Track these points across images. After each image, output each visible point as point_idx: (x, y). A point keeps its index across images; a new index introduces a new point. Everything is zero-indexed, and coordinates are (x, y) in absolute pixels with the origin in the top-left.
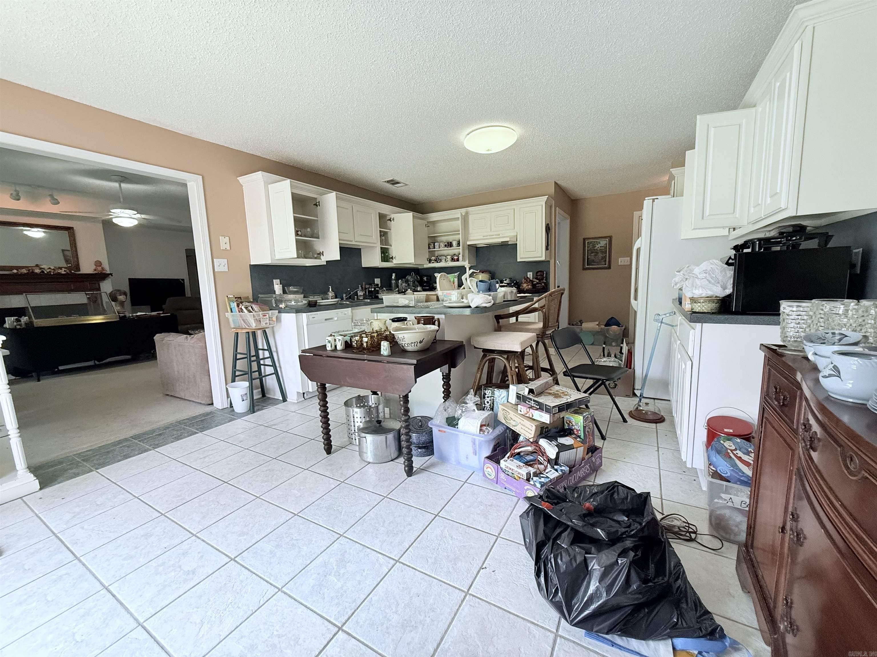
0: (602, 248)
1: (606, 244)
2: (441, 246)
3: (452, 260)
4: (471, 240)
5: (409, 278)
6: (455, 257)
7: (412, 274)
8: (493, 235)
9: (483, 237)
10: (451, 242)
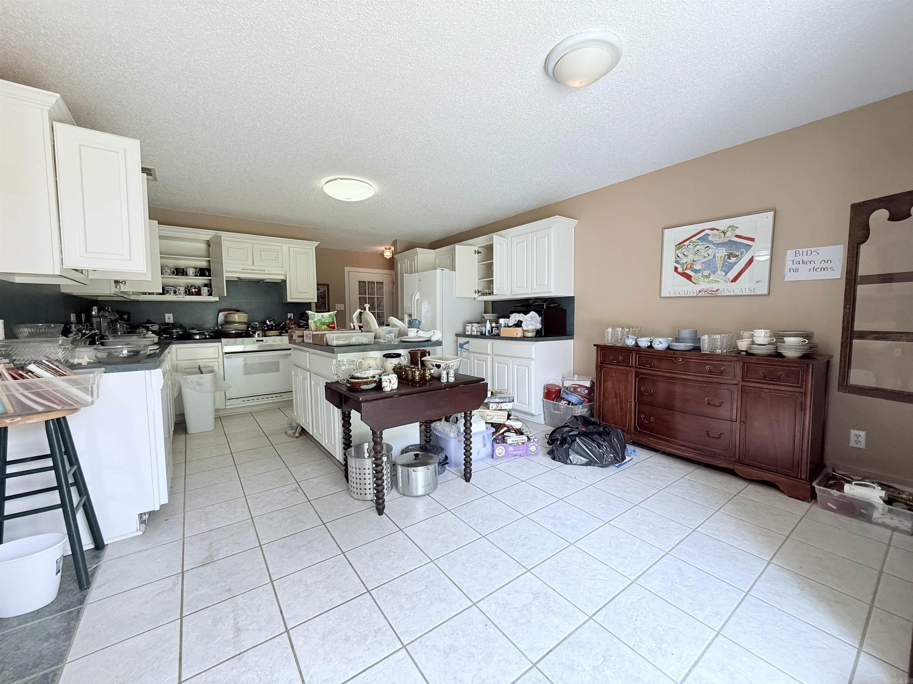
0: (321, 294)
1: (325, 291)
2: (166, 272)
3: (186, 292)
4: (226, 272)
5: (107, 314)
6: (194, 290)
7: (108, 308)
8: (256, 270)
9: (242, 270)
10: (183, 269)
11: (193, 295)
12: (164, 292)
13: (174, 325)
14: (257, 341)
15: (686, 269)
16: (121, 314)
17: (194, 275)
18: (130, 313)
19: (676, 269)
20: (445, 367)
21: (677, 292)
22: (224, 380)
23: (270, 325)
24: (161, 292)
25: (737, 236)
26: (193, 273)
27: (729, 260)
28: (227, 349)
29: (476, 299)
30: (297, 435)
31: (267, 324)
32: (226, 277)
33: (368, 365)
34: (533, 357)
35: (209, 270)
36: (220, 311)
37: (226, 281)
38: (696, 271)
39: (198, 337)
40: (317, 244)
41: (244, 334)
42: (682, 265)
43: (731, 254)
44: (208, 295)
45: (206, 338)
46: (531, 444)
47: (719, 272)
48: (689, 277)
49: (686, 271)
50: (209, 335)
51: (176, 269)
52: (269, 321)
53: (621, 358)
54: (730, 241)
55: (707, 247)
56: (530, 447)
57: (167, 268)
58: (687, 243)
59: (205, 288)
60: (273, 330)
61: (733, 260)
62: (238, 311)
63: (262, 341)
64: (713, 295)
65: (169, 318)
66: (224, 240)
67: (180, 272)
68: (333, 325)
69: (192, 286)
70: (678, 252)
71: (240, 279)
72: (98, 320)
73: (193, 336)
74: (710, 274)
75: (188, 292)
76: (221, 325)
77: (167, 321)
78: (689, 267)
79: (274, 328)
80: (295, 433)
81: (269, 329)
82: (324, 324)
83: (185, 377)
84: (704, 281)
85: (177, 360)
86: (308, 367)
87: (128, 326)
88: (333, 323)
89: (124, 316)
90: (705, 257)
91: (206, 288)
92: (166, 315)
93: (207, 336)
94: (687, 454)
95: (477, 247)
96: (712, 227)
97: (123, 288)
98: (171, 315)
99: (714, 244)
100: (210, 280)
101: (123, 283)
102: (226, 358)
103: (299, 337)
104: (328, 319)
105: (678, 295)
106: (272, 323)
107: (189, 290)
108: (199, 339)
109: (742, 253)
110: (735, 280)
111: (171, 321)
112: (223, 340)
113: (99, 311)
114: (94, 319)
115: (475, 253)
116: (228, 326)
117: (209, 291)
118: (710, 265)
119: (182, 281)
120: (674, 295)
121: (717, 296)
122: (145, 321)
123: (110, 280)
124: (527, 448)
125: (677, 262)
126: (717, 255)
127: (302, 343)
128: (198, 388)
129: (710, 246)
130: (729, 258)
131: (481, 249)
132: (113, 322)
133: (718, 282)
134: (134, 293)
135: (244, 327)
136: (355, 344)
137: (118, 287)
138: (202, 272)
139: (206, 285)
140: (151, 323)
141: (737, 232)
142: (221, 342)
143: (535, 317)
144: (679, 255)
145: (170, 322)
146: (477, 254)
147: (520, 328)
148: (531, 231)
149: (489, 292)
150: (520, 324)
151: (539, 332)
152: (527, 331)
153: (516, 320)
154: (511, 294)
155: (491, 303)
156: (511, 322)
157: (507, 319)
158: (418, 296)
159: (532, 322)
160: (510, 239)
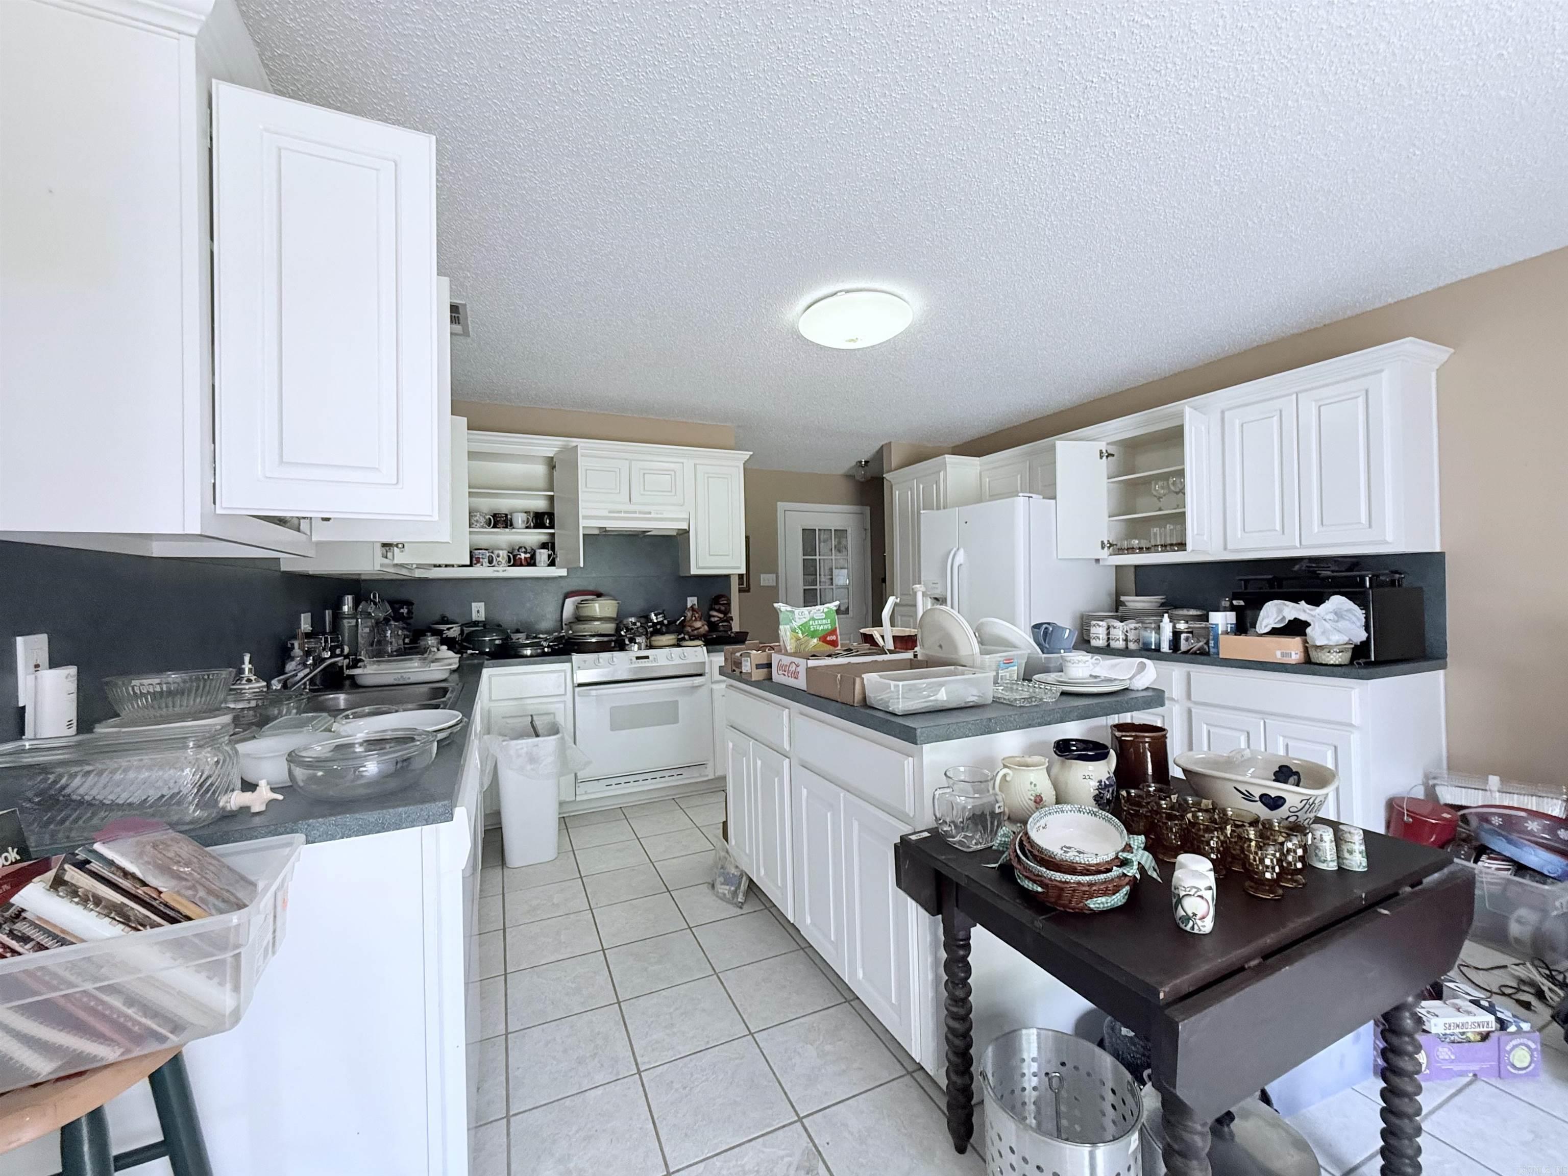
2: (477, 521)
3: (509, 562)
4: (585, 517)
5: (371, 609)
6: (523, 556)
7: (375, 597)
8: (635, 512)
9: (610, 512)
10: (506, 515)
11: (521, 565)
12: (474, 560)
13: (487, 626)
14: (638, 658)
16: (396, 604)
17: (524, 526)
18: (412, 604)
20: (1300, 806)
22: (575, 743)
23: (658, 623)
24: (468, 563)
26: (523, 522)
28: (583, 676)
29: (1101, 563)
30: (741, 898)
31: (651, 621)
32: (584, 527)
33: (1028, 786)
34: (1353, 723)
35: (551, 515)
36: (567, 596)
37: (584, 535)
39: (528, 652)
40: (748, 457)
41: (613, 644)
44: (549, 565)
45: (544, 654)
46: (1514, 1042)
50: (549, 646)
51: (495, 516)
52: (656, 615)
56: (1509, 1052)
57: (478, 514)
59: (542, 551)
60: (663, 634)
62: (599, 595)
63: (647, 657)
65: (478, 612)
66: (582, 456)
67: (501, 521)
68: (834, 638)
69: (520, 548)
71: (606, 531)
72: (353, 622)
73: (519, 650)
75: (514, 561)
76: (570, 624)
77: (475, 617)
79: (664, 629)
80: (735, 894)
81: (657, 632)
82: (813, 634)
83: (504, 743)
85: (490, 700)
86: (786, 746)
87: (406, 633)
88: (833, 632)
89: (402, 611)
91: (545, 551)
92: (474, 604)
93: (546, 650)
95: (1104, 443)
97: (399, 557)
98: (482, 604)
100: (553, 535)
101: (400, 546)
102: (579, 696)
103: (758, 666)
104: (824, 621)
106: (660, 618)
107: (515, 556)
108: (531, 656)
111: (482, 617)
112: (575, 657)
113: (356, 603)
114: (345, 621)
115: (1101, 457)
116: (582, 626)
117: (549, 556)
119: (503, 538)
122: (437, 617)
123: (373, 542)
124: (1500, 1054)
127: (767, 683)
128: (529, 767)
131: (1114, 447)
132: (380, 625)
134: (419, 566)
135: (609, 628)
136: (951, 706)
137: (390, 555)
138: (540, 520)
139: (544, 546)
140: (448, 622)
142: (571, 661)
143: (1350, 610)
145: (480, 619)
146: (1104, 458)
147: (1298, 640)
148: (1296, 390)
149: (1163, 543)
150: (1296, 628)
151: (1359, 652)
152: (1321, 647)
153: (1284, 618)
154: (1225, 549)
155: (1133, 569)
156: (1264, 623)
157: (1233, 614)
158: (960, 558)
159: (1339, 624)
160: (1219, 415)
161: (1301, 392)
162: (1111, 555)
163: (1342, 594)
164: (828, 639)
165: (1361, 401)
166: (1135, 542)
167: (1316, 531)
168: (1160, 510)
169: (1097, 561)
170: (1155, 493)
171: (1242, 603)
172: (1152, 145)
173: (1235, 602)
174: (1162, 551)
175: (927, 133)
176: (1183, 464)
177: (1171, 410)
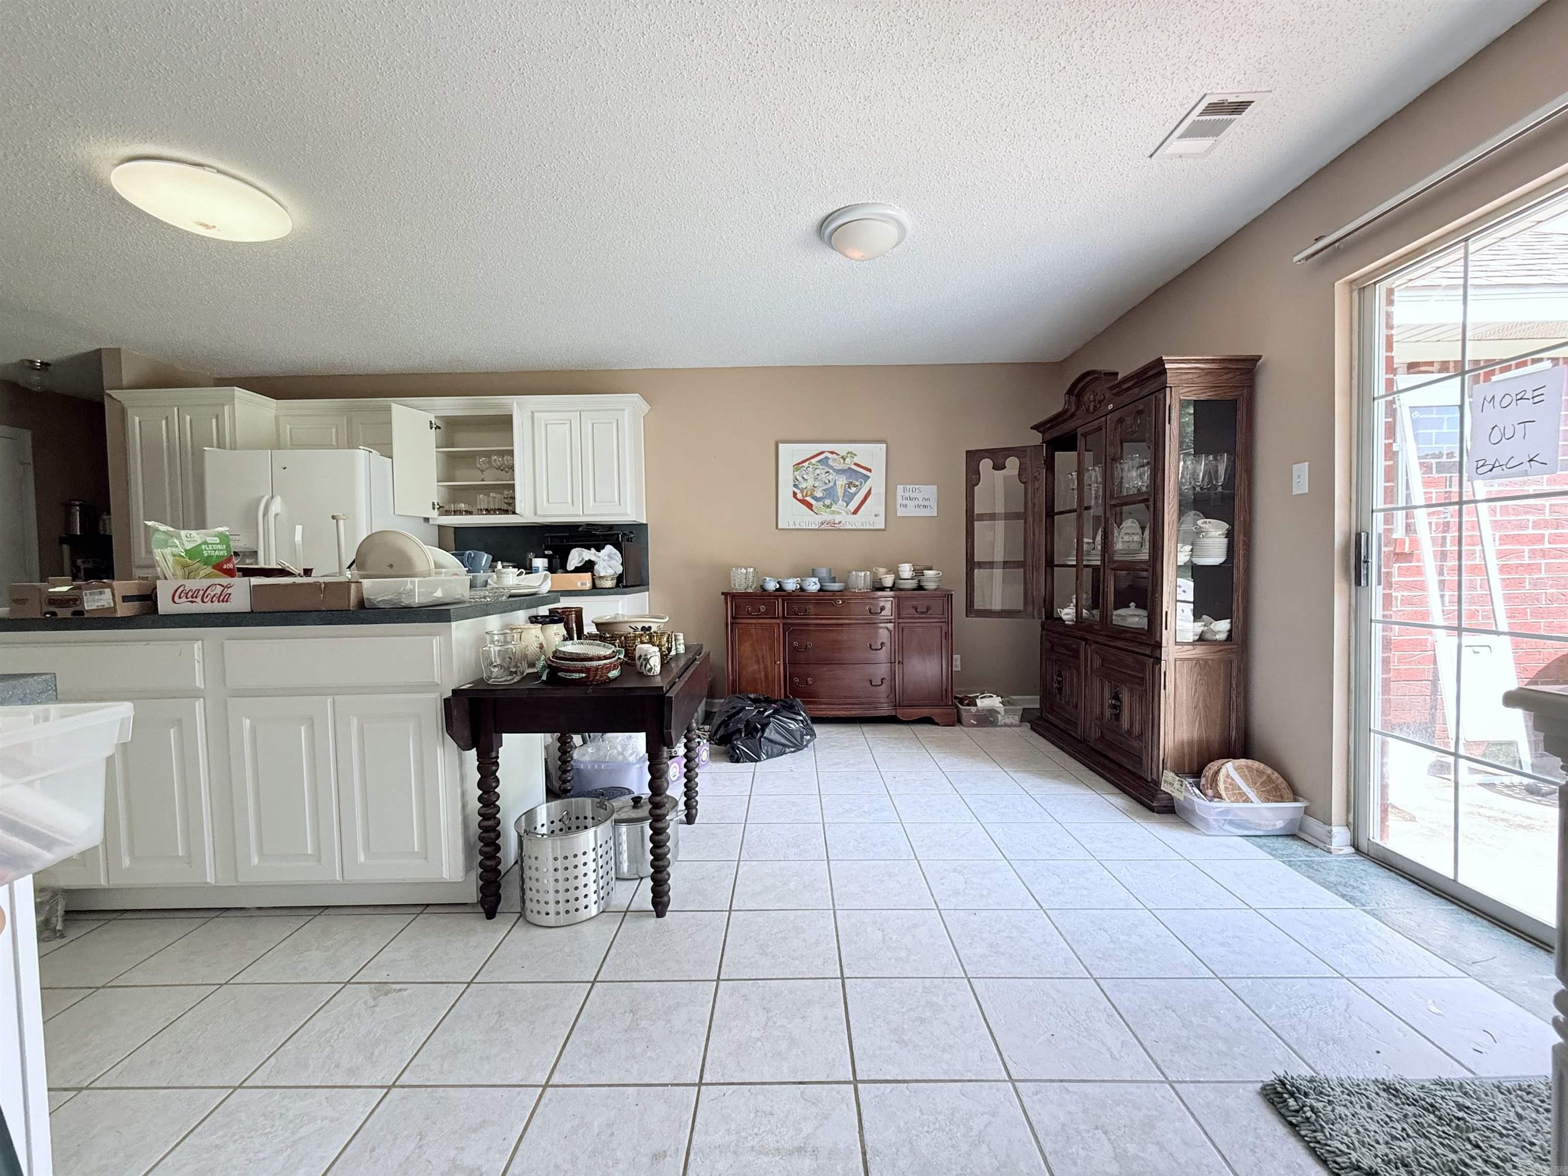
15: (806, 496)
19: (795, 494)
21: (797, 524)
25: (856, 464)
27: (849, 490)
29: (431, 522)
33: (535, 639)
38: (817, 499)
42: (802, 491)
43: (851, 483)
47: (840, 502)
48: (809, 506)
49: (806, 498)
53: (763, 608)
54: (850, 468)
55: (827, 472)
58: (806, 464)
61: (853, 490)
64: (834, 529)
68: (231, 566)
70: (796, 473)
74: (831, 504)
78: (809, 494)
82: (207, 560)
84: (826, 512)
86: (200, 684)
88: (229, 559)
90: (826, 483)
94: (853, 712)
95: (433, 416)
96: (831, 450)
99: (834, 470)
103: (125, 599)
104: (219, 547)
105: (798, 527)
109: (861, 483)
110: (855, 512)
115: (431, 428)
118: (830, 492)
120: (794, 527)
121: (840, 530)
125: (795, 486)
126: (837, 482)
129: (831, 471)
130: (849, 488)
131: (442, 421)
133: (840, 513)
141: (856, 460)
143: (615, 554)
144: (798, 477)
146: (434, 429)
147: (589, 574)
148: (580, 408)
149: (486, 508)
150: (588, 567)
151: (620, 579)
152: (602, 578)
153: (583, 559)
154: (535, 514)
155: (452, 530)
156: (573, 562)
157: (546, 560)
158: (277, 506)
159: (611, 562)
160: (530, 414)
161: (583, 411)
162: (439, 515)
163: (611, 544)
164: (225, 567)
165: (615, 425)
166: (462, 506)
167: (592, 505)
168: (483, 480)
169: (427, 520)
170: (478, 466)
171: (551, 552)
172: (556, 219)
173: (546, 552)
174: (486, 514)
175: (416, 113)
176: (513, 446)
177: (493, 401)
